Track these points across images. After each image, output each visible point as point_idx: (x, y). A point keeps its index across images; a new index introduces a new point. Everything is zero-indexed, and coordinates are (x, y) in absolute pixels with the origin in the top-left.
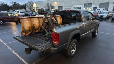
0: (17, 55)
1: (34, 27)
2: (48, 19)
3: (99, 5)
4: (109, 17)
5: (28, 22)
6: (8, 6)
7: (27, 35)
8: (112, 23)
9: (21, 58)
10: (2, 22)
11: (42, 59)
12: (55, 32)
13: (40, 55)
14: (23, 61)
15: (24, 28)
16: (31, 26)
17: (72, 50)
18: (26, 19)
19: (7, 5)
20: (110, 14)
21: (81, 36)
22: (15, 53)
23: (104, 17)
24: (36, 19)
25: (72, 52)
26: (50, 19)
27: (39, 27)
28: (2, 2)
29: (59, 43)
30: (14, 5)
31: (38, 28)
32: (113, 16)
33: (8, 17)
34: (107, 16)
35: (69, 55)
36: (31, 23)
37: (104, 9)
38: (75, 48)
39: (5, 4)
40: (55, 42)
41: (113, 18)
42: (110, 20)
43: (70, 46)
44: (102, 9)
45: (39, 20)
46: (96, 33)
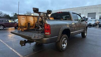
0: (13, 50)
1: (29, 24)
2: (41, 18)
3: (87, 15)
4: (97, 25)
5: (24, 19)
6: (10, 17)
7: (23, 30)
8: (100, 29)
9: (16, 52)
10: (3, 28)
11: (35, 53)
12: (47, 24)
13: (34, 50)
14: (18, 54)
15: (20, 23)
16: (27, 23)
17: (63, 44)
18: (22, 16)
19: (9, 15)
20: (98, 22)
21: (71, 33)
22: (11, 49)
23: (92, 24)
24: (31, 17)
25: (64, 46)
26: (43, 18)
27: (34, 24)
28: (5, 13)
29: (50, 33)
30: (14, 16)
31: (33, 26)
32: (100, 23)
33: (8, 23)
34: (95, 23)
35: (60, 49)
36: (27, 20)
37: (92, 18)
38: (66, 43)
39: (7, 15)
40: (47, 33)
41: (100, 25)
42: (98, 26)
43: (61, 40)
44: (90, 18)
45: (34, 19)
46: (86, 34)
